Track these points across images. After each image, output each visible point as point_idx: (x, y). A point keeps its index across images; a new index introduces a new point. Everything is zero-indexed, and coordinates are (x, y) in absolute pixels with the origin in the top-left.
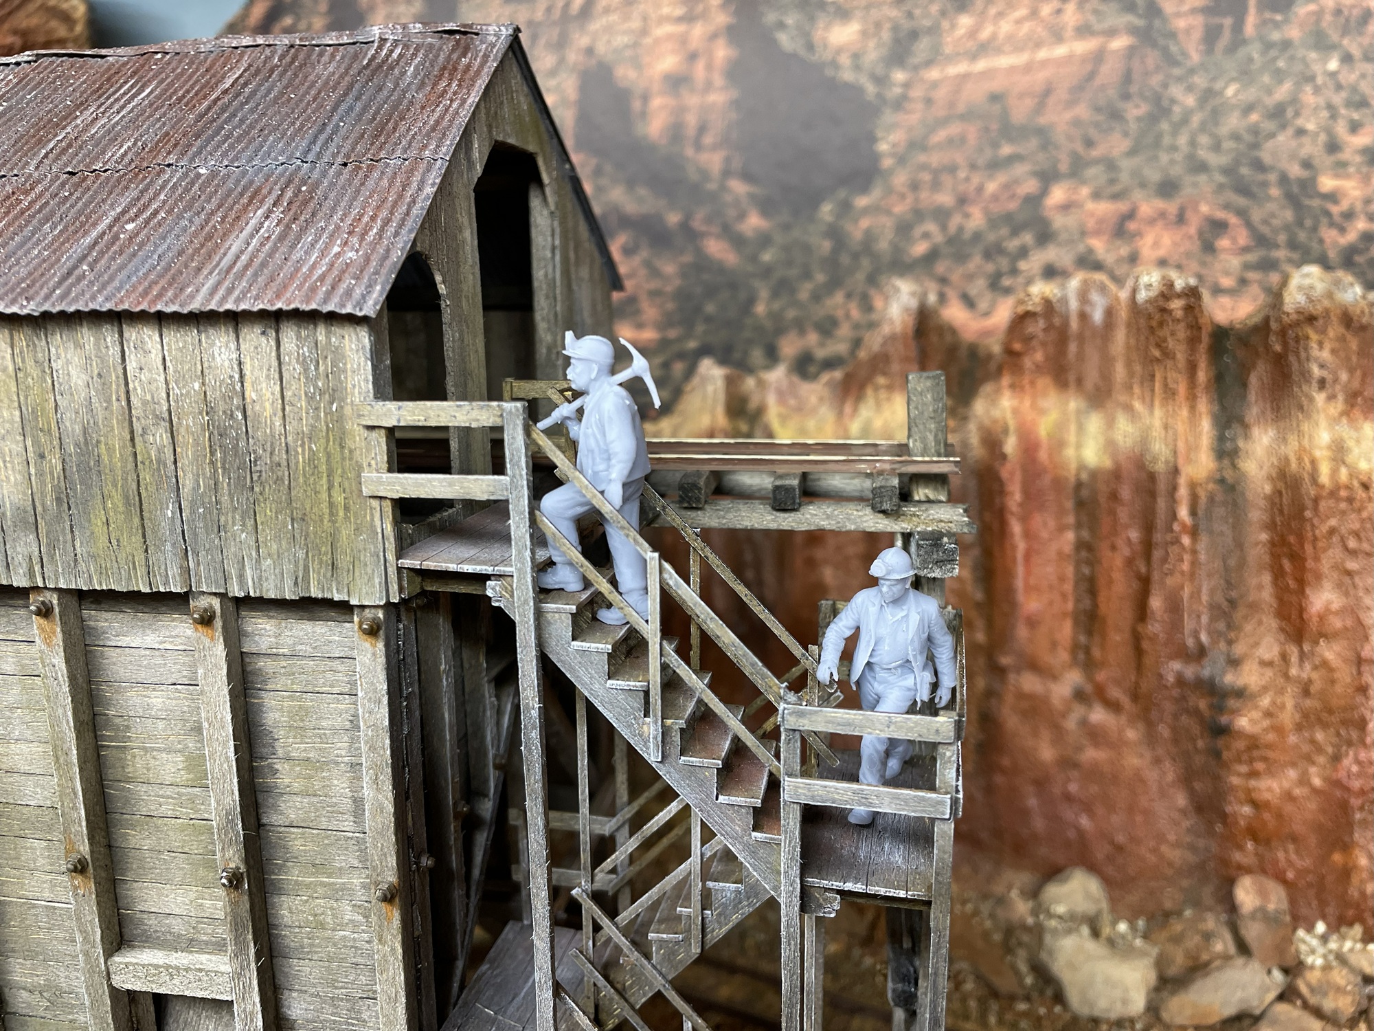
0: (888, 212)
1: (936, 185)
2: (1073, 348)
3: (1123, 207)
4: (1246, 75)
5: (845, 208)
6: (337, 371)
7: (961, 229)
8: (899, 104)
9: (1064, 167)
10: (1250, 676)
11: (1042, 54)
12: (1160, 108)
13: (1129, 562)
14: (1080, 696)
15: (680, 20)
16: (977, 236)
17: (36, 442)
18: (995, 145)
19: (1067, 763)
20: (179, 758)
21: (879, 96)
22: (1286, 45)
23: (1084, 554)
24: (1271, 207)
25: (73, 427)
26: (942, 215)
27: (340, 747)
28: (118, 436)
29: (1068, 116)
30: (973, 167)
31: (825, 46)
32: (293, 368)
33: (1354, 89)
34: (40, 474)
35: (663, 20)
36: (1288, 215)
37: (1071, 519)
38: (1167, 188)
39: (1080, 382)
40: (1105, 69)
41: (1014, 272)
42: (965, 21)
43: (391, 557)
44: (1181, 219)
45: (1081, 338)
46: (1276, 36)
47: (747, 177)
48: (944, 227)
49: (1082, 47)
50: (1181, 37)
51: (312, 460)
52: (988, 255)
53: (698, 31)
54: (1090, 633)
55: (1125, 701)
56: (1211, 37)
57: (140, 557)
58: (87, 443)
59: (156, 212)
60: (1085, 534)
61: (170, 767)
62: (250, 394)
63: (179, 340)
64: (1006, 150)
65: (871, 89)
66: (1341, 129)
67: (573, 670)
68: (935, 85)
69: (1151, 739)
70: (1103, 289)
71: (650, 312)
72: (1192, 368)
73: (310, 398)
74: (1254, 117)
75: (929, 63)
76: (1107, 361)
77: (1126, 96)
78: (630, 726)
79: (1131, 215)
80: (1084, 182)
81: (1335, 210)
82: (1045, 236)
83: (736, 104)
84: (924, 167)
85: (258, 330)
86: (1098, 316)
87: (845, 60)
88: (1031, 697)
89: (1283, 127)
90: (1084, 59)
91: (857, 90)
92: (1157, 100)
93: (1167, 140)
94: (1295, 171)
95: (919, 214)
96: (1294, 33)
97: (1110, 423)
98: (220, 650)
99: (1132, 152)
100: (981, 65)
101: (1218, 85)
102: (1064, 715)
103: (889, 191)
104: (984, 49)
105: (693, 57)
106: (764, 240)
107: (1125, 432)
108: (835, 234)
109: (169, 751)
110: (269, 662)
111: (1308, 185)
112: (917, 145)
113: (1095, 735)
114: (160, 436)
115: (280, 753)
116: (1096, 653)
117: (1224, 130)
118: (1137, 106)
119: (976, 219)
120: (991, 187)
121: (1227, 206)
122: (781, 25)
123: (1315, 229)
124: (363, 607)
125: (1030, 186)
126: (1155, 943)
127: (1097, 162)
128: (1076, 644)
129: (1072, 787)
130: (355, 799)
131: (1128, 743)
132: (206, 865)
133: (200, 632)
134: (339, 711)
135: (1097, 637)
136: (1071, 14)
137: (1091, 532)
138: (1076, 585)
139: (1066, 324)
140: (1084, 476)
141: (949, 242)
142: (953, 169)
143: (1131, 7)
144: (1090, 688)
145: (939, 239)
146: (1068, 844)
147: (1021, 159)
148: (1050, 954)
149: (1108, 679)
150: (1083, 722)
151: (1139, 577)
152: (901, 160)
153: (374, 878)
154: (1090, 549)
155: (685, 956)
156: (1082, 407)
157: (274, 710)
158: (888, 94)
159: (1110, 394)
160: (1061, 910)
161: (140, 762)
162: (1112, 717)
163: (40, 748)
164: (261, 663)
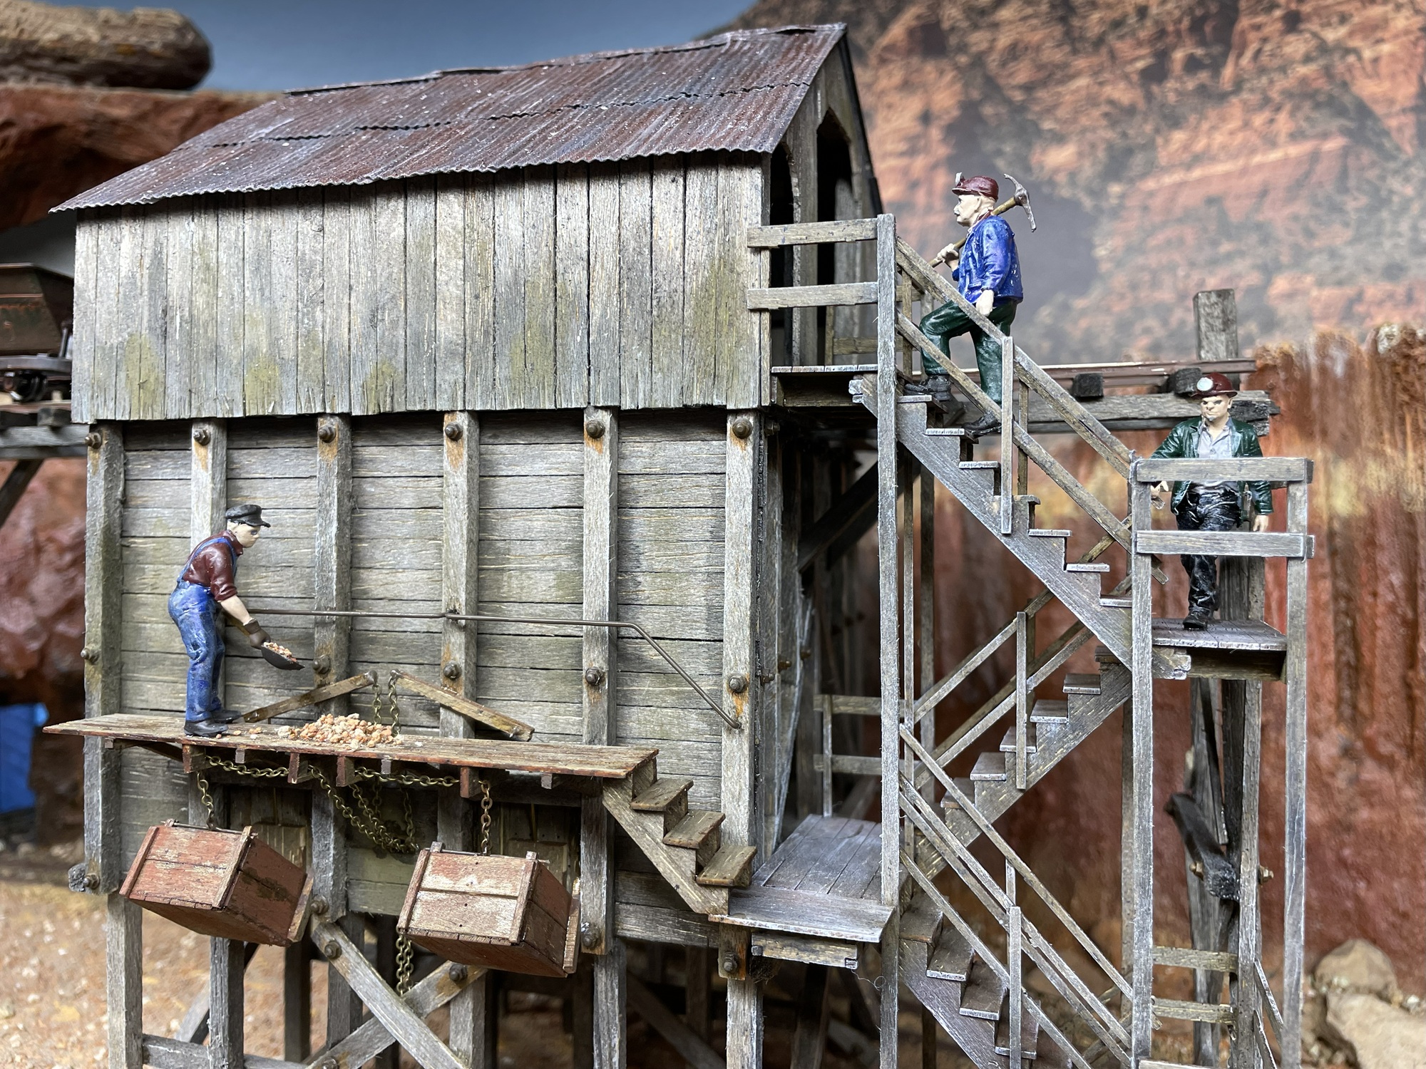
0: (1108, 312)
1: (1155, 284)
2: (1315, 401)
3: (1350, 291)
5: (1066, 307)
6: (732, 206)
7: (1182, 325)
8: (1116, 213)
9: (1285, 259)
12: (1379, 199)
13: (1392, 608)
15: (902, 154)
17: (474, 286)
18: (1215, 243)
20: (552, 576)
23: (1343, 604)
25: (505, 272)
27: (700, 558)
28: (543, 276)
29: (1286, 212)
30: (1192, 264)
31: (1042, 168)
32: (695, 208)
34: (474, 313)
37: (1326, 569)
39: (1324, 433)
40: (1320, 168)
42: (1179, 137)
43: (766, 365)
45: (1323, 392)
48: (1165, 322)
50: (1394, 134)
51: (704, 287)
53: (920, 163)
54: (1355, 687)
55: (1399, 755)
57: (549, 378)
58: (518, 283)
59: (572, 127)
60: (1343, 585)
62: (658, 233)
63: (604, 192)
64: (1226, 247)
67: (927, 456)
68: (1151, 194)
70: (1342, 344)
73: (707, 232)
75: (1144, 175)
76: (1353, 411)
77: (1344, 190)
78: (980, 504)
79: (1359, 298)
80: (1308, 272)
82: (1270, 324)
84: (1143, 268)
85: (669, 178)
86: (1339, 370)
87: (1061, 178)
90: (1299, 161)
91: (1076, 203)
92: (1375, 191)
93: (1388, 227)
97: (1361, 471)
98: (606, 462)
99: (1351, 242)
100: (1197, 173)
102: (1332, 774)
104: (1197, 159)
105: (914, 185)
107: (1377, 476)
109: (543, 570)
110: (643, 481)
113: (1368, 794)
114: (579, 274)
115: (645, 565)
116: (1363, 706)
118: (1355, 199)
122: (999, 153)
124: (737, 412)
127: (1320, 251)
128: (1340, 700)
129: (1347, 852)
130: (709, 607)
131: (1407, 802)
132: (564, 679)
133: (589, 447)
134: (700, 524)
135: (1363, 690)
136: (1284, 123)
137: (1349, 581)
138: (1337, 635)
139: (1306, 378)
140: (1337, 525)
141: (1171, 335)
142: (1172, 268)
143: (1341, 112)
144: (1359, 744)
145: (1160, 332)
146: (1346, 914)
147: (1242, 254)
148: (1336, 1016)
149: (1379, 733)
150: (1355, 780)
151: (1405, 622)
152: (1119, 264)
153: (726, 673)
154: (1349, 599)
155: (1009, 798)
156: (1330, 455)
157: (642, 526)
158: (1105, 205)
159: (1358, 442)
160: (1344, 982)
161: (515, 583)
162: (1386, 774)
163: (425, 575)
164: (639, 484)
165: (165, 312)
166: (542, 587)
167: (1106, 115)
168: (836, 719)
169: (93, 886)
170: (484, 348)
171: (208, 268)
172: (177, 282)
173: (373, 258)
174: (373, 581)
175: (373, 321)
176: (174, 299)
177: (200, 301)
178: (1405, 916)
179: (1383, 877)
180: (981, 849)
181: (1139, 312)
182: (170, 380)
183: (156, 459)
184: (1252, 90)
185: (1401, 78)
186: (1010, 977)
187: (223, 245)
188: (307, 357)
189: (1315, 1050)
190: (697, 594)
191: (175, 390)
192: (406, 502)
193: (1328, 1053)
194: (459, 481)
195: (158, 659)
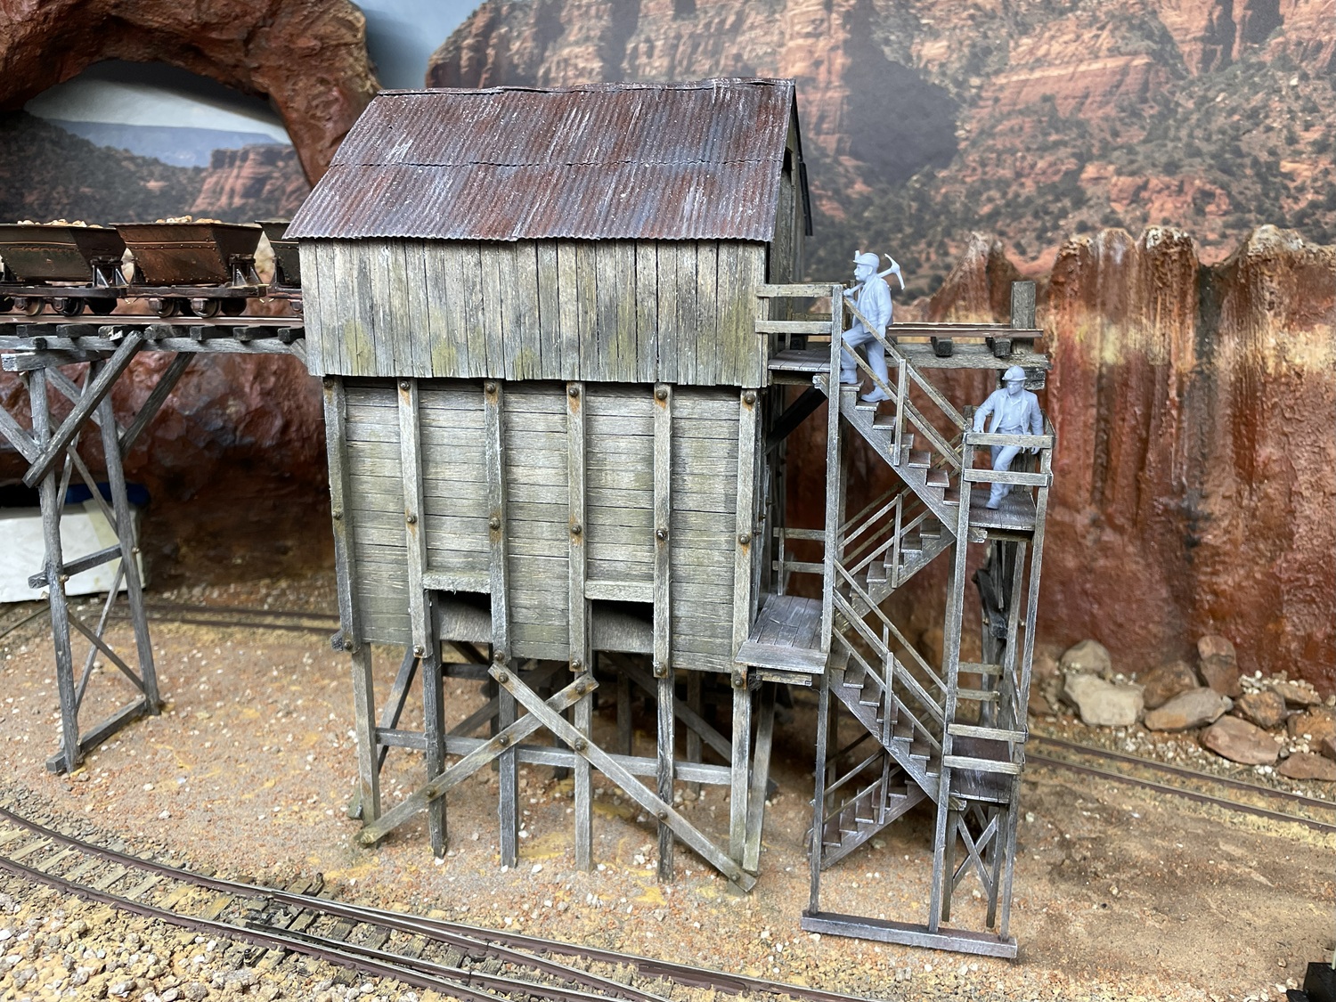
0: (963, 182)
1: (999, 163)
2: (1100, 280)
3: (1139, 181)
4: (1231, 87)
5: (931, 177)
6: (746, 269)
7: (1017, 195)
8: (973, 103)
9: (1095, 151)
10: (1215, 506)
11: (1083, 68)
12: (1169, 109)
13: (1134, 429)
14: (1095, 523)
16: (1029, 200)
17: (584, 305)
18: (1046, 134)
19: (1085, 569)
20: (632, 474)
21: (958, 95)
22: (1262, 65)
23: (1102, 424)
24: (1245, 182)
25: (605, 298)
26: (1002, 185)
27: (721, 468)
28: (629, 301)
29: (1100, 113)
30: (1028, 149)
31: (919, 57)
32: (723, 268)
33: (1308, 99)
34: (585, 322)
35: (797, 35)
36: (1259, 188)
37: (1094, 401)
38: (1171, 168)
39: (1103, 304)
40: (1129, 80)
41: (1056, 227)
42: (1026, 42)
43: (765, 364)
44: (1181, 190)
45: (1106, 274)
46: (1253, 60)
47: (855, 154)
48: (1004, 194)
49: (1113, 63)
50: (1185, 57)
51: (729, 315)
52: (1036, 215)
53: (822, 43)
54: (1104, 481)
55: (1128, 526)
56: (1207, 58)
57: (633, 365)
58: (613, 306)
59: (633, 188)
60: (1103, 411)
61: (627, 480)
62: (700, 281)
63: (666, 254)
64: (1054, 137)
65: (953, 90)
66: (1298, 127)
67: (855, 420)
68: (1002, 88)
69: (1144, 551)
70: (1123, 239)
72: (1183, 294)
73: (731, 283)
74: (1236, 117)
75: (997, 72)
76: (1124, 290)
77: (1144, 101)
78: (883, 448)
79: (1144, 187)
80: (1111, 163)
81: (1292, 185)
82: (1080, 201)
83: (848, 99)
84: (991, 149)
85: (708, 249)
86: (1118, 259)
87: (935, 69)
88: (1062, 524)
89: (1257, 125)
90: (1114, 73)
91: (944, 90)
92: (1166, 103)
93: (1172, 133)
94: (1264, 157)
96: (1267, 58)
97: (1124, 334)
98: (668, 414)
99: (1145, 141)
100: (1037, 74)
101: (1211, 94)
102: (1084, 537)
103: (964, 166)
104: (1039, 62)
105: (817, 63)
106: (867, 202)
107: (1134, 338)
108: (921, 197)
109: (626, 471)
110: (687, 422)
111: (1273, 168)
112: (987, 132)
113: (1105, 549)
114: (651, 303)
115: (688, 471)
116: (1108, 493)
117: (1214, 126)
118: (1152, 107)
119: (1029, 188)
120: (1041, 164)
121: (1214, 182)
122: (887, 42)
123: (1277, 199)
124: (746, 390)
125: (1071, 164)
126: (1142, 684)
127: (1121, 147)
128: (1094, 488)
129: (1088, 586)
130: (726, 495)
131: (1129, 555)
132: (641, 533)
133: (657, 405)
134: (722, 448)
135: (1109, 482)
136: (1105, 40)
137: (1108, 409)
138: (1096, 446)
139: (1096, 263)
140: (1104, 370)
141: (1008, 205)
142: (1013, 151)
143: (1150, 36)
144: (1103, 518)
145: (1001, 202)
146: (1084, 624)
147: (1065, 144)
148: (1070, 687)
149: (1116, 510)
150: (1098, 541)
151: (1141, 439)
152: (974, 144)
153: (738, 532)
154: (1107, 421)
155: (886, 592)
156: (1106, 321)
157: (686, 448)
158: (967, 94)
159: (1125, 313)
160: (1078, 666)
161: (609, 478)
162: (1118, 537)
163: (553, 471)
164: (683, 423)
165: (372, 307)
166: (626, 480)
167: (972, 17)
168: (787, 541)
169: (349, 648)
170: (592, 343)
171: (400, 280)
172: (378, 288)
173: (516, 283)
174: (519, 473)
175: (518, 321)
176: (378, 299)
177: (396, 302)
178: (1121, 626)
179: (1108, 601)
180: (872, 620)
181: (986, 184)
182: (378, 353)
183: (367, 393)
184: (1084, 9)
185: (1196, 13)
186: (887, 686)
187: (410, 267)
188: (474, 342)
189: (1056, 707)
190: (719, 488)
191: (382, 358)
192: (540, 428)
193: (1063, 709)
194: (577, 420)
195: (379, 515)
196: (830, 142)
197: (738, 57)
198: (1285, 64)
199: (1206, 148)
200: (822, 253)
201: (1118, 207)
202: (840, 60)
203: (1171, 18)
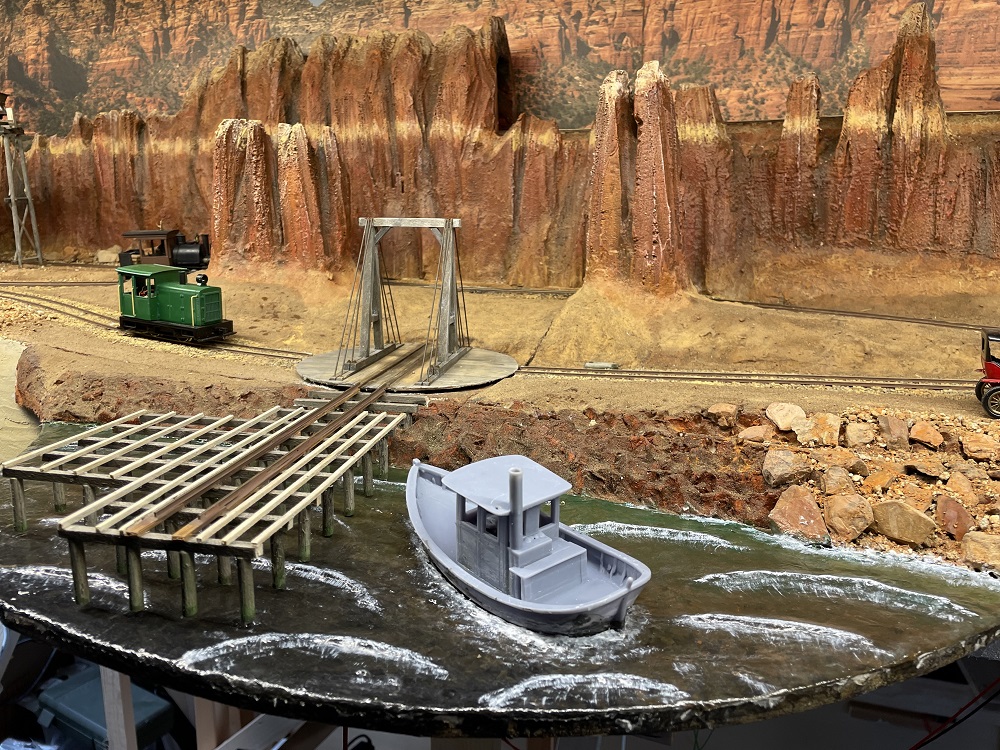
4: (162, 68)
10: (146, 197)
11: (122, 60)
14: (117, 207)
16: (113, 105)
21: (86, 68)
22: (169, 61)
26: (104, 100)
35: (30, 45)
38: (151, 95)
44: (154, 102)
46: (166, 59)
47: (55, 88)
49: (130, 59)
56: (154, 58)
66: (181, 81)
69: (131, 215)
71: (32, 126)
74: (165, 78)
83: (52, 68)
89: (171, 80)
95: (99, 100)
96: (170, 58)
101: (157, 70)
103: (91, 93)
106: (62, 106)
108: (79, 104)
112: (96, 81)
119: (112, 102)
120: (115, 93)
125: (123, 93)
196: (46, 83)
197: (10, 52)
198: (174, 60)
199: (160, 88)
200: (49, 125)
201: (138, 107)
202: (46, 54)
203: (143, 45)
